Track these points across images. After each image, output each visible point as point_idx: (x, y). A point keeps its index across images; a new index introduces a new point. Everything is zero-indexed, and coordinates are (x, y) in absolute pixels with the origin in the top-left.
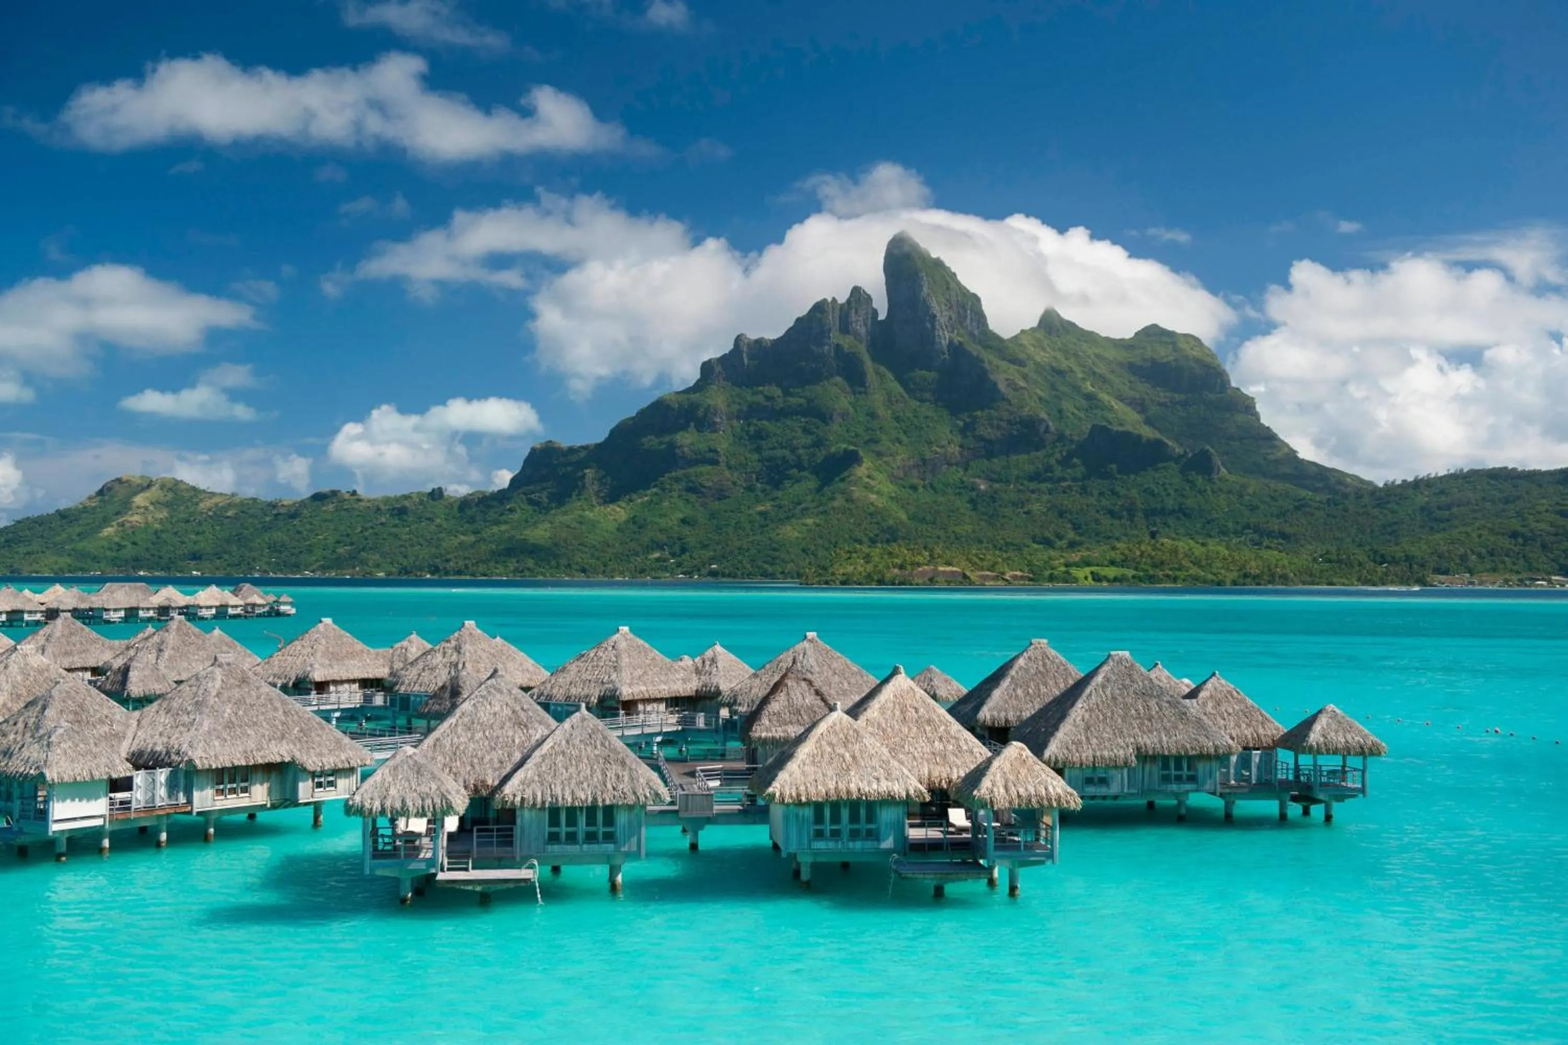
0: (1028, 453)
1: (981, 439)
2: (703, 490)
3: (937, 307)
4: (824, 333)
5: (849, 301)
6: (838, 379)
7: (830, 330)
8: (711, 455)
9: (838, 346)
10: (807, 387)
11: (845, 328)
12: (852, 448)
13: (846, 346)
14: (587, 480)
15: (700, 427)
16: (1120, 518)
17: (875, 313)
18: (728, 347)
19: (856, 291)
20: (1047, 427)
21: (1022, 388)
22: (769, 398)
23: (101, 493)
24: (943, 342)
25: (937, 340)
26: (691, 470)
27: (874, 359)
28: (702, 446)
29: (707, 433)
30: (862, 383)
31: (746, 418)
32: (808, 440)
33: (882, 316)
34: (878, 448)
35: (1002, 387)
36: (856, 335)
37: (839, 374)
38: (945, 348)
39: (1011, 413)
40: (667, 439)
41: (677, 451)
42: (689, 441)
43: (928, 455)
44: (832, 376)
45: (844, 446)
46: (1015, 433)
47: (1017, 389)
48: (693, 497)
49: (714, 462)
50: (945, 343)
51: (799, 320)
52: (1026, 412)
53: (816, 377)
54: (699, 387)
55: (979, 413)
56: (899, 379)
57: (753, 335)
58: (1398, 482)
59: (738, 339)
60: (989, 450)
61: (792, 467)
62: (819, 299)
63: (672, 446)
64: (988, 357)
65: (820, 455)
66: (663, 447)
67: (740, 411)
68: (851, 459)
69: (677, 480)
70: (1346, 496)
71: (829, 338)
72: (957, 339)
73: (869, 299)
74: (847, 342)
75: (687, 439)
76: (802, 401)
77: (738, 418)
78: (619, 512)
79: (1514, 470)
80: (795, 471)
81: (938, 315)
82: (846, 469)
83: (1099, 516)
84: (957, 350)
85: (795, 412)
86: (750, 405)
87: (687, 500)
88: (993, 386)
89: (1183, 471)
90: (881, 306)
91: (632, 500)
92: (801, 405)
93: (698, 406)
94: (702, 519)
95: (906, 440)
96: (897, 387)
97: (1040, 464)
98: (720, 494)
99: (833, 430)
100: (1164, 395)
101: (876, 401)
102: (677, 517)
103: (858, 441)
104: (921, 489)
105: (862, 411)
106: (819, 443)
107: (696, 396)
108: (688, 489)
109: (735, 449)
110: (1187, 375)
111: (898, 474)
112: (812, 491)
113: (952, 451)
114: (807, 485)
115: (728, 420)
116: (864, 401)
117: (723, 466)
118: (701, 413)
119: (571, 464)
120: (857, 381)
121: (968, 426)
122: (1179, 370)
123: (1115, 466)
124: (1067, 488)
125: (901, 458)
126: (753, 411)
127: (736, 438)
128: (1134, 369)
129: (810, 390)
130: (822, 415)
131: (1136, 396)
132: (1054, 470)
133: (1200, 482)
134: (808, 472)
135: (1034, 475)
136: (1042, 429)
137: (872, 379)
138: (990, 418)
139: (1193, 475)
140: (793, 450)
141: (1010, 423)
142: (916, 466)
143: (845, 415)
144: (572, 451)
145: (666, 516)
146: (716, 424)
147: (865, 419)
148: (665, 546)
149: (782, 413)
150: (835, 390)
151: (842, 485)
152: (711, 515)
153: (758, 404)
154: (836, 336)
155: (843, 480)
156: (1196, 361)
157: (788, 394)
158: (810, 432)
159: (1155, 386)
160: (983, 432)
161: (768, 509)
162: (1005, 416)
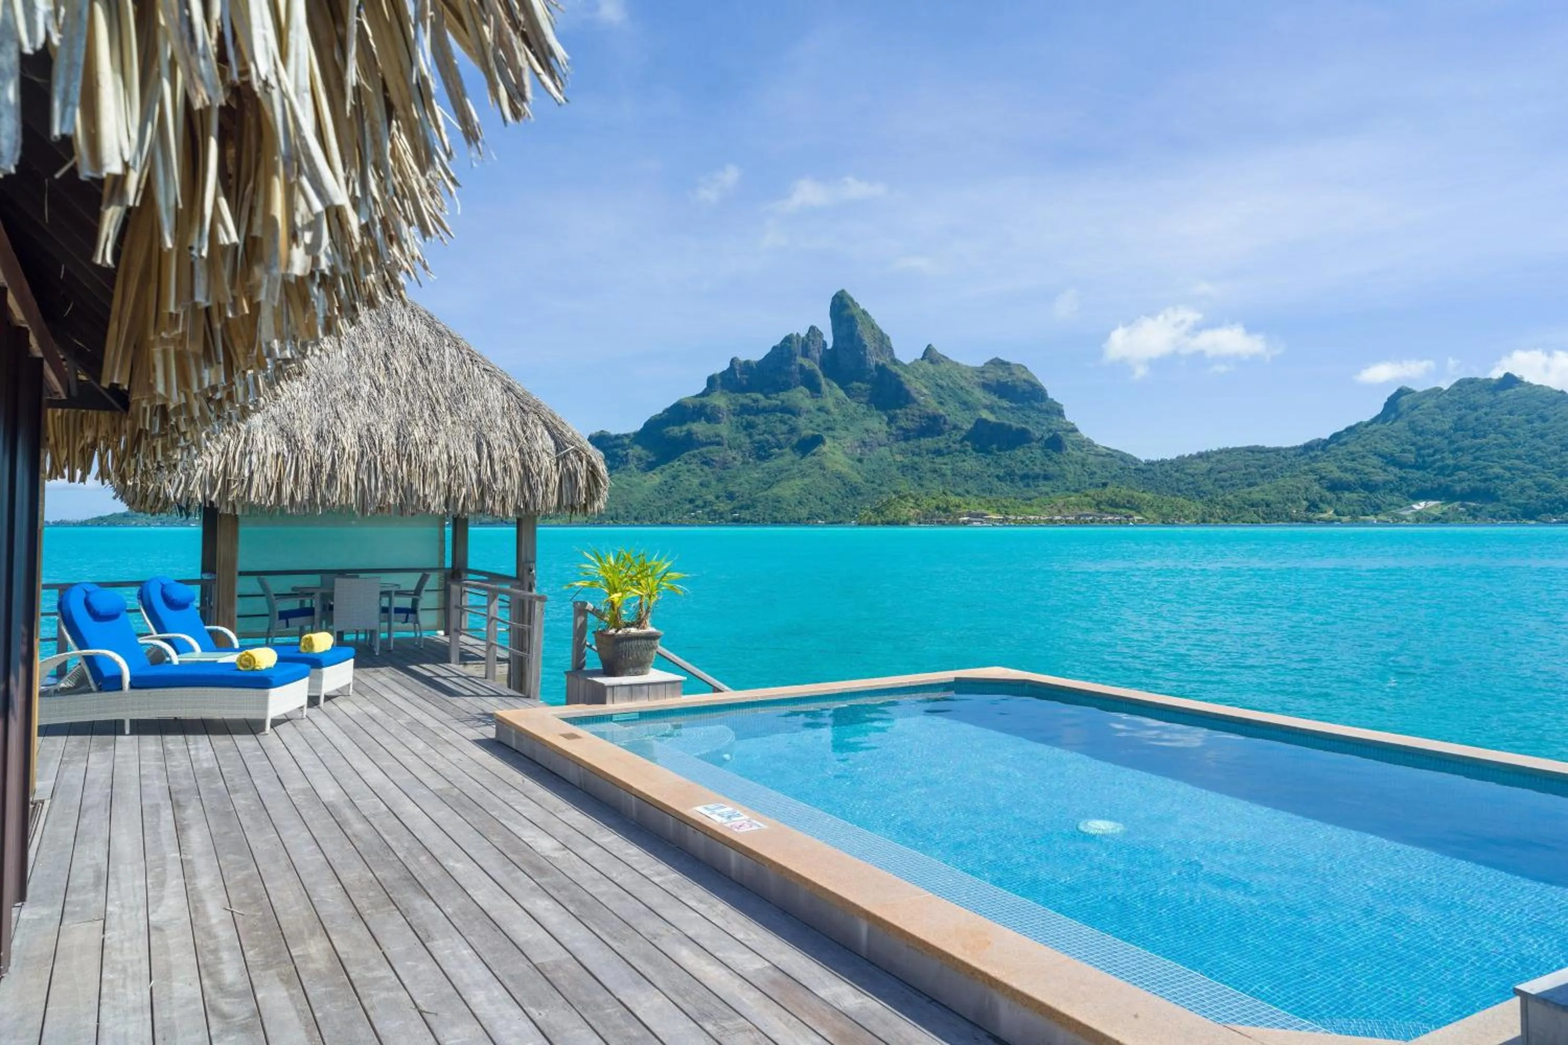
0: (932, 437)
1: (901, 428)
2: (713, 463)
3: (867, 340)
4: (792, 356)
5: (808, 335)
6: (802, 388)
7: (795, 355)
8: (717, 439)
9: (801, 366)
10: (781, 393)
12: (817, 434)
13: (806, 366)
14: (628, 458)
15: (709, 421)
17: (825, 344)
18: (726, 366)
19: (812, 329)
20: (945, 420)
21: (925, 395)
22: (756, 401)
25: (867, 363)
26: (704, 450)
27: (825, 376)
28: (711, 433)
29: (712, 425)
30: (819, 391)
31: (740, 414)
32: (785, 428)
33: (830, 346)
34: (835, 434)
35: (913, 393)
36: (814, 359)
37: (802, 384)
38: (873, 368)
39: (921, 411)
40: (685, 428)
41: (693, 437)
42: (701, 430)
43: (867, 440)
44: (798, 386)
45: (811, 432)
46: (924, 424)
47: (922, 394)
48: (706, 468)
49: (720, 444)
50: (873, 364)
51: (774, 348)
52: (930, 410)
53: (787, 387)
54: (704, 394)
55: (898, 411)
56: (842, 387)
57: (743, 359)
58: (1187, 455)
60: (906, 435)
61: (774, 448)
62: (788, 334)
63: (690, 433)
64: (899, 374)
65: (795, 440)
66: (683, 434)
67: (735, 410)
68: (817, 440)
69: (694, 456)
71: (795, 360)
72: (881, 362)
73: (821, 334)
74: (806, 363)
75: (699, 428)
76: (779, 403)
77: (734, 415)
78: (655, 479)
79: (1263, 447)
80: (777, 450)
81: (868, 346)
82: (815, 447)
83: (990, 479)
84: (881, 369)
85: (773, 410)
86: (742, 405)
87: (702, 470)
88: (908, 393)
89: (1043, 448)
90: (829, 339)
91: (663, 470)
92: (777, 405)
93: (706, 406)
94: (714, 483)
95: (851, 429)
96: (841, 393)
97: (942, 445)
98: (725, 466)
99: (801, 422)
100: (1005, 403)
101: (829, 403)
102: (696, 481)
103: (820, 429)
104: (865, 461)
105: (820, 409)
106: (792, 430)
107: (704, 399)
108: (703, 463)
109: (734, 435)
110: (1020, 390)
111: (849, 451)
112: (793, 462)
113: (882, 436)
114: (788, 458)
115: (728, 415)
116: (821, 402)
117: (726, 446)
118: (708, 410)
119: (616, 446)
120: (815, 389)
121: (892, 420)
122: (1015, 387)
123: (994, 446)
124: (964, 461)
125: (850, 440)
126: (744, 410)
127: (734, 428)
128: (985, 386)
129: (783, 396)
130: (793, 411)
131: (988, 403)
132: (952, 449)
133: (1055, 456)
134: (787, 450)
135: (938, 453)
136: (942, 421)
137: (824, 387)
138: (906, 414)
139: (1050, 451)
140: (774, 435)
141: (920, 418)
142: (860, 447)
143: (808, 412)
144: (617, 437)
145: (688, 480)
146: (719, 418)
147: (822, 415)
148: (691, 501)
149: (764, 410)
150: (800, 395)
151: (816, 458)
152: (720, 480)
153: (747, 405)
154: (800, 360)
155: (814, 455)
156: (1025, 381)
157: (768, 398)
158: (785, 423)
159: (1000, 397)
160: (902, 423)
161: (761, 476)
162: (917, 413)
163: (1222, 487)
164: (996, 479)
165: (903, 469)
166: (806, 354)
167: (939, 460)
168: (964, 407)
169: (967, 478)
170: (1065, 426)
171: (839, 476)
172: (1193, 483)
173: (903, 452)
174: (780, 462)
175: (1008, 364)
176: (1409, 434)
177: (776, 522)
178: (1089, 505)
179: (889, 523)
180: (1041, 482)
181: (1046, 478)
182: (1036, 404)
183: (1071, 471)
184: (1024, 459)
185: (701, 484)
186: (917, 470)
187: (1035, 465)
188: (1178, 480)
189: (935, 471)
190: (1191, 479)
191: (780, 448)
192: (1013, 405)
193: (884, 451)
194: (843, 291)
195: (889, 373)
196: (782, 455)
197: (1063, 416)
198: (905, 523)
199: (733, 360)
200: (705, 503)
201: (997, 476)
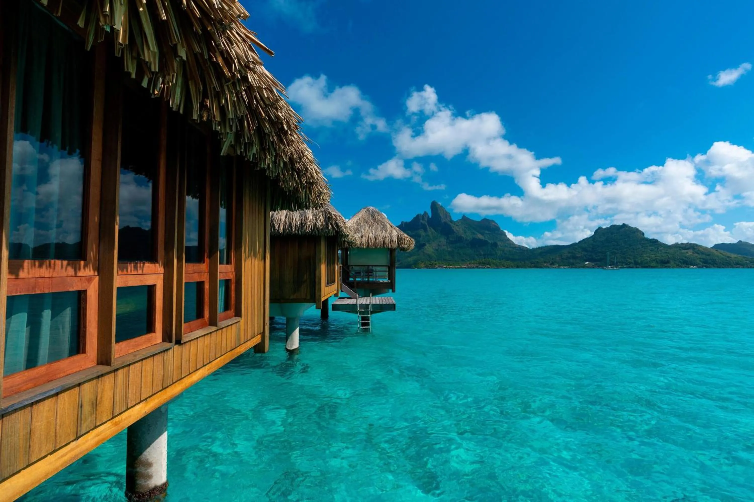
0: (459, 243)
1: (450, 241)
4: (419, 220)
9: (422, 223)
11: (423, 219)
17: (429, 216)
19: (425, 213)
20: (464, 238)
25: (442, 221)
27: (429, 226)
33: (430, 217)
34: (430, 243)
35: (455, 230)
36: (425, 221)
37: (421, 228)
38: (443, 223)
39: (456, 236)
43: (440, 244)
46: (457, 239)
47: (458, 231)
51: (414, 218)
52: (459, 235)
55: (450, 236)
56: (434, 229)
57: (405, 222)
59: (402, 222)
60: (452, 243)
62: (418, 214)
64: (452, 225)
65: (418, 245)
68: (424, 245)
70: (524, 251)
72: (445, 221)
73: (428, 214)
76: (414, 234)
82: (423, 247)
84: (445, 223)
88: (453, 230)
89: (491, 246)
90: (430, 215)
95: (435, 241)
96: (433, 230)
97: (462, 246)
99: (420, 239)
100: (487, 232)
101: (430, 233)
103: (426, 241)
104: (438, 251)
106: (418, 242)
110: (492, 228)
111: (433, 248)
112: (417, 251)
113: (444, 243)
114: (415, 250)
116: (427, 233)
120: (426, 230)
121: (448, 239)
123: (477, 246)
124: (467, 250)
125: (434, 244)
129: (416, 232)
132: (465, 247)
135: (460, 248)
137: (428, 229)
138: (452, 237)
139: (494, 247)
142: (437, 246)
143: (423, 236)
147: (427, 237)
150: (421, 232)
154: (421, 221)
157: (412, 232)
160: (451, 239)
165: (450, 253)
167: (460, 250)
168: (472, 234)
169: (467, 255)
171: (428, 255)
173: (450, 248)
175: (488, 220)
176: (592, 242)
180: (489, 256)
181: (492, 255)
183: (499, 253)
184: (485, 249)
187: (489, 251)
193: (445, 247)
194: (434, 201)
195: (448, 224)
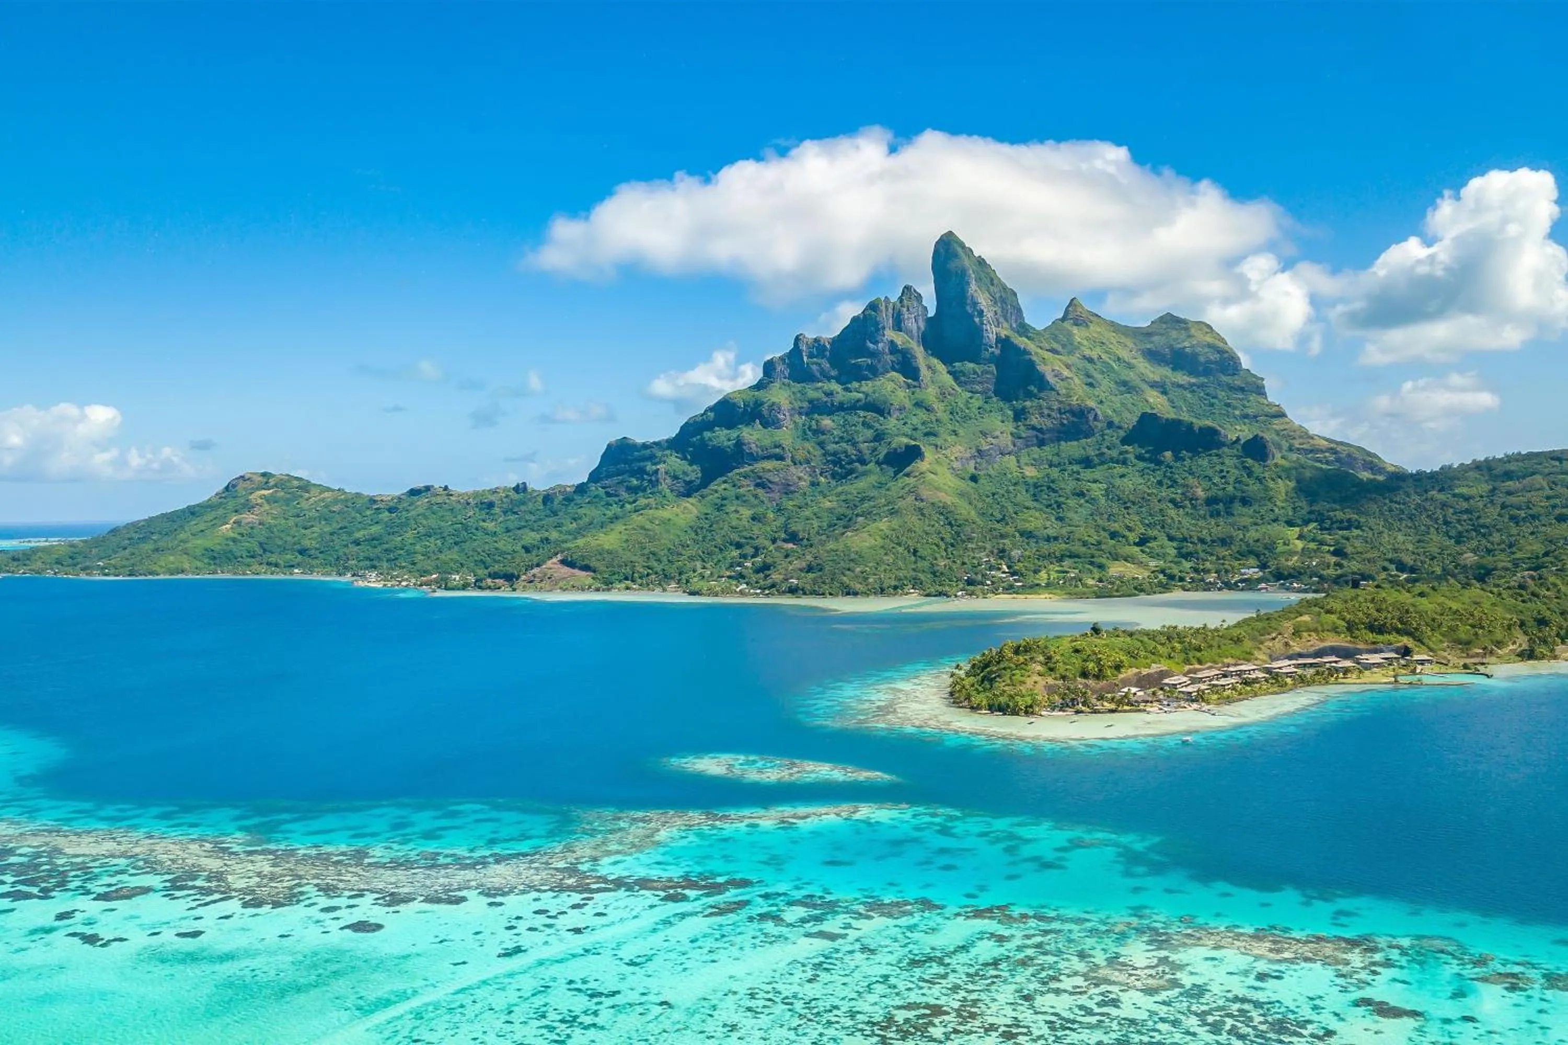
0: (1077, 440)
1: (1032, 428)
2: (770, 485)
3: (983, 300)
4: (878, 329)
5: (900, 299)
6: (894, 374)
7: (884, 328)
8: (777, 450)
9: (892, 343)
10: (863, 382)
12: (913, 443)
13: (899, 343)
14: (659, 476)
15: (765, 424)
16: (1183, 507)
17: (925, 309)
18: (788, 347)
19: (907, 289)
20: (1096, 415)
21: (1067, 378)
22: (829, 394)
23: (227, 488)
24: (991, 335)
25: (985, 335)
26: (758, 466)
27: (925, 354)
28: (767, 442)
29: (770, 430)
30: (916, 376)
31: (807, 414)
32: (869, 433)
33: (932, 313)
34: (939, 442)
35: (1049, 377)
36: (909, 332)
37: (894, 369)
38: (993, 342)
39: (1060, 402)
40: (734, 434)
41: (744, 447)
42: (754, 437)
43: (985, 447)
44: (888, 371)
45: (905, 440)
46: (1065, 422)
47: (1063, 379)
48: (760, 491)
49: (780, 458)
50: (993, 337)
51: (854, 319)
52: (1074, 401)
53: (874, 372)
54: (759, 386)
55: (1027, 403)
56: (949, 370)
57: (811, 336)
60: (1040, 438)
61: (854, 462)
62: (873, 299)
63: (739, 443)
65: (883, 451)
66: (731, 442)
67: (802, 407)
68: (913, 453)
69: (745, 475)
71: (884, 335)
72: (1003, 333)
73: (919, 297)
74: (899, 339)
75: (753, 435)
76: (861, 396)
77: (800, 414)
78: (693, 509)
80: (858, 466)
81: (985, 310)
82: (909, 465)
83: (1163, 506)
84: (1005, 343)
85: (853, 407)
86: (811, 402)
87: (756, 496)
88: (1041, 377)
89: (1238, 457)
90: (931, 303)
91: (703, 497)
92: (859, 400)
93: (762, 404)
94: (771, 515)
95: (961, 432)
96: (948, 379)
97: (1092, 452)
98: (788, 489)
99: (891, 423)
100: (1182, 378)
101: (930, 394)
102: (746, 513)
103: (918, 434)
104: (982, 481)
105: (918, 404)
106: (879, 437)
107: (759, 394)
108: (757, 485)
109: (799, 443)
110: (1202, 359)
111: (956, 465)
112: (881, 485)
113: (1006, 441)
114: (872, 479)
115: (791, 415)
116: (919, 395)
117: (789, 461)
118: (765, 410)
119: (645, 459)
120: (911, 374)
121: (1019, 415)
122: (1195, 356)
123: (1168, 454)
124: (1122, 476)
125: (958, 450)
126: (815, 408)
127: (800, 433)
128: (1153, 356)
129: (867, 386)
130: (879, 408)
131: (1157, 379)
132: (1107, 457)
133: (1257, 469)
134: (871, 466)
135: (1087, 463)
136: (1091, 417)
137: (924, 372)
138: (1040, 407)
139: (1250, 461)
140: (854, 444)
141: (1061, 413)
142: (973, 457)
143: (901, 409)
144: (645, 446)
145: (737, 511)
146: (779, 420)
147: (922, 415)
148: (739, 546)
149: (841, 407)
150: (890, 386)
151: (911, 481)
152: (780, 510)
153: (818, 400)
154: (890, 334)
155: (908, 475)
156: (1209, 346)
157: (847, 390)
158: (869, 427)
159: (1173, 369)
160: (1034, 420)
161: (835, 504)
162: (1056, 406)
163: (1512, 518)
164: (1170, 505)
165: (1036, 489)
166: (898, 325)
167: (1087, 474)
168: (1123, 389)
169: (1126, 505)
170: (1266, 409)
171: (944, 512)
172: (1467, 511)
173: (1035, 463)
174: (862, 484)
175: (1184, 321)
177: (848, 594)
178: (1335, 630)
179: (1003, 709)
180: (1237, 508)
181: (1245, 502)
182: (1224, 378)
184: (1210, 472)
185: (753, 519)
186: (1054, 491)
187: (1227, 483)
188: (1444, 505)
189: (1081, 494)
190: (1465, 505)
191: (863, 462)
192: (1193, 380)
193: (1009, 463)
194: (950, 233)
195: (1016, 348)
196: (865, 474)
197: (1264, 394)
198: (1029, 711)
199: (797, 339)
200: (757, 549)
201: (1172, 501)
